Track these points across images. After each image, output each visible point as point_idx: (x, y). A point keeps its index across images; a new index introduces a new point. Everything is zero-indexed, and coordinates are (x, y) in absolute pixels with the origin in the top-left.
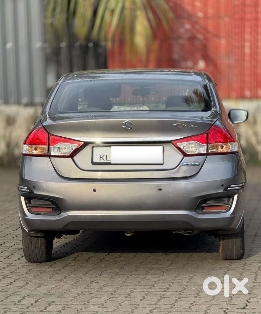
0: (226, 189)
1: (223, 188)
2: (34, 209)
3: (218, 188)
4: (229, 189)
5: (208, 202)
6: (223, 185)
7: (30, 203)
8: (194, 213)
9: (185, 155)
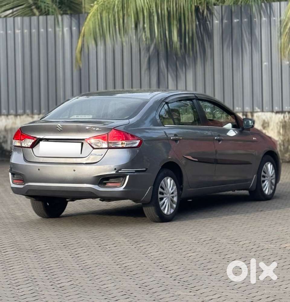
0: (117, 172)
1: (116, 171)
2: (15, 181)
3: (112, 171)
4: (119, 172)
5: (110, 180)
6: (115, 169)
7: (14, 177)
8: (97, 186)
9: (94, 148)
